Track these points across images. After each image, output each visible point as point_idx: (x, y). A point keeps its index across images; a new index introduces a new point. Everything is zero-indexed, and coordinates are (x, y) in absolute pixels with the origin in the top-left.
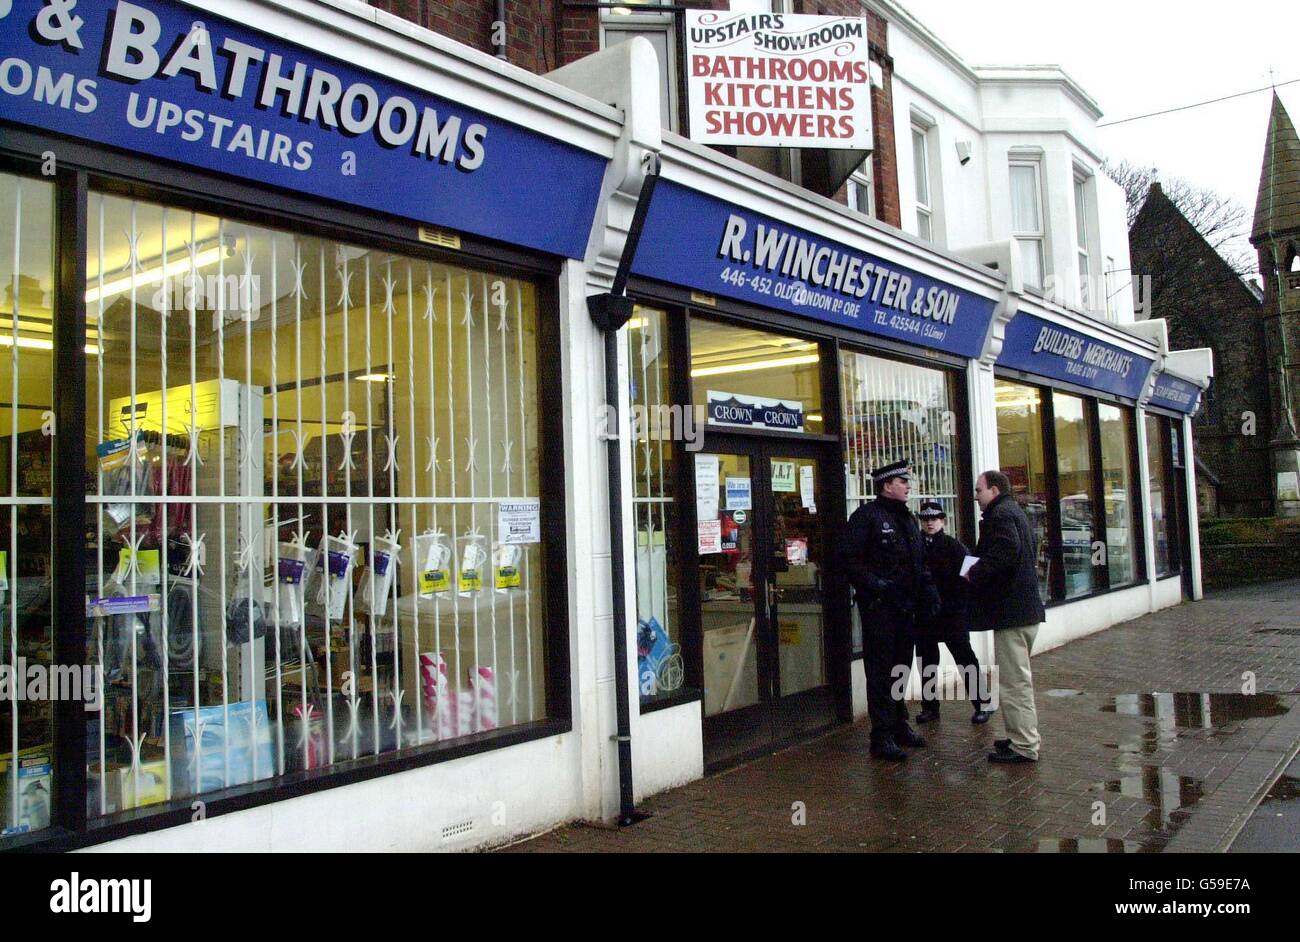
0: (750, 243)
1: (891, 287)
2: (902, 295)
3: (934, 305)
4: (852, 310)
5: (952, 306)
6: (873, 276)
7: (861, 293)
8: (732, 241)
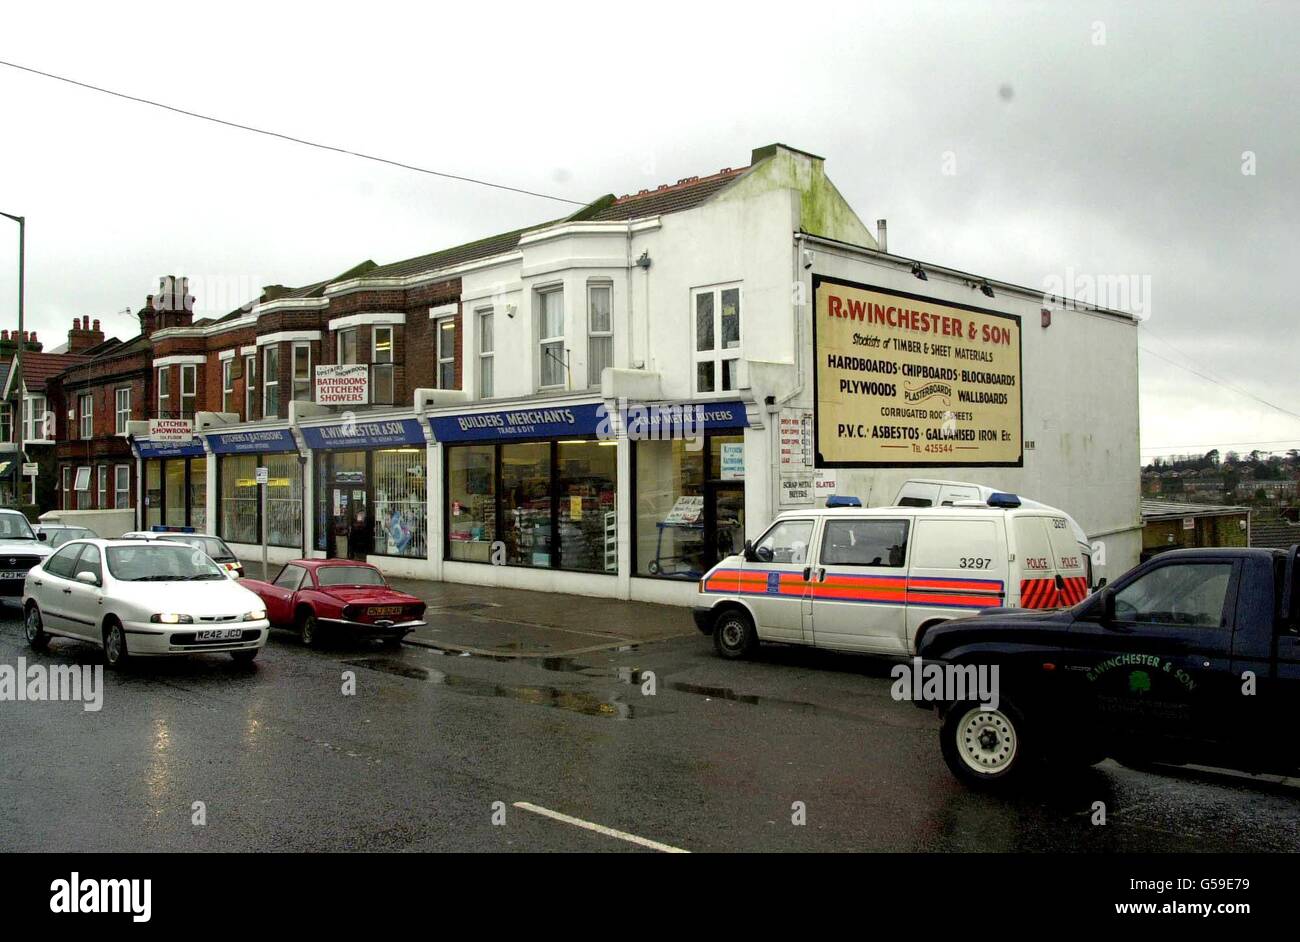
0: (327, 433)
1: (371, 430)
2: (377, 430)
3: (392, 429)
4: (364, 441)
5: (400, 428)
6: (363, 428)
7: (363, 435)
8: (324, 435)
